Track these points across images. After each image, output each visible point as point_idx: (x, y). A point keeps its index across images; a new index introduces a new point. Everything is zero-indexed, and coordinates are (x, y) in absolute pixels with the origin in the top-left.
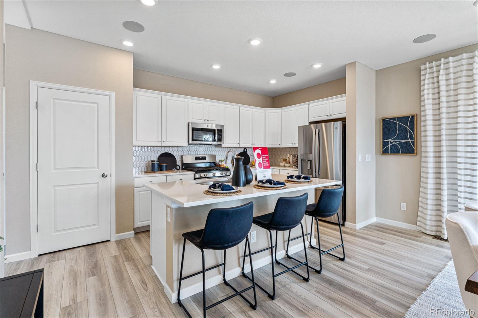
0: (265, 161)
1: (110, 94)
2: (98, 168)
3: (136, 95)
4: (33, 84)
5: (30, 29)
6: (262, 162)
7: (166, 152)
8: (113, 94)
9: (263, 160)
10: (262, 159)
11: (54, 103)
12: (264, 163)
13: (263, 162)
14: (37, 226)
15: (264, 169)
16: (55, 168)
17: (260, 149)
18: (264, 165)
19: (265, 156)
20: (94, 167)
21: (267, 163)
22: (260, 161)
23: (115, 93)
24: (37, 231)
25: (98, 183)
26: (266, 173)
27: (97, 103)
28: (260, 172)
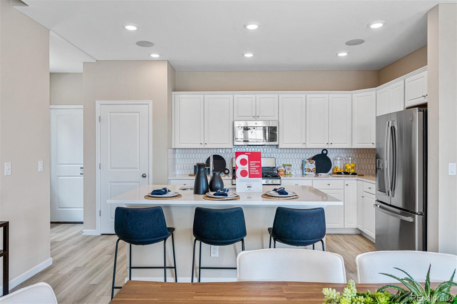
0: (255, 169)
1: (148, 102)
2: (140, 169)
3: (179, 98)
4: (98, 103)
5: (96, 62)
6: (247, 170)
7: (216, 154)
8: (151, 102)
9: (249, 167)
10: (249, 165)
11: (110, 115)
12: (251, 171)
13: (249, 170)
14: (100, 211)
15: (249, 177)
16: (111, 168)
17: (246, 154)
18: (251, 173)
19: (255, 162)
20: (137, 168)
21: (258, 171)
22: (246, 168)
23: (152, 101)
24: (100, 216)
25: (139, 182)
26: (252, 183)
27: (138, 112)
28: (241, 181)
